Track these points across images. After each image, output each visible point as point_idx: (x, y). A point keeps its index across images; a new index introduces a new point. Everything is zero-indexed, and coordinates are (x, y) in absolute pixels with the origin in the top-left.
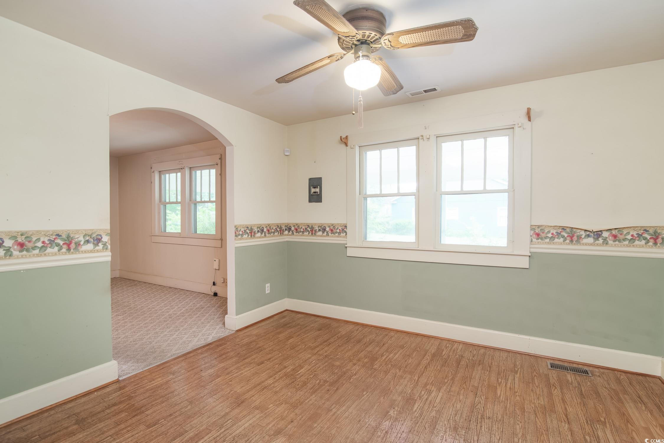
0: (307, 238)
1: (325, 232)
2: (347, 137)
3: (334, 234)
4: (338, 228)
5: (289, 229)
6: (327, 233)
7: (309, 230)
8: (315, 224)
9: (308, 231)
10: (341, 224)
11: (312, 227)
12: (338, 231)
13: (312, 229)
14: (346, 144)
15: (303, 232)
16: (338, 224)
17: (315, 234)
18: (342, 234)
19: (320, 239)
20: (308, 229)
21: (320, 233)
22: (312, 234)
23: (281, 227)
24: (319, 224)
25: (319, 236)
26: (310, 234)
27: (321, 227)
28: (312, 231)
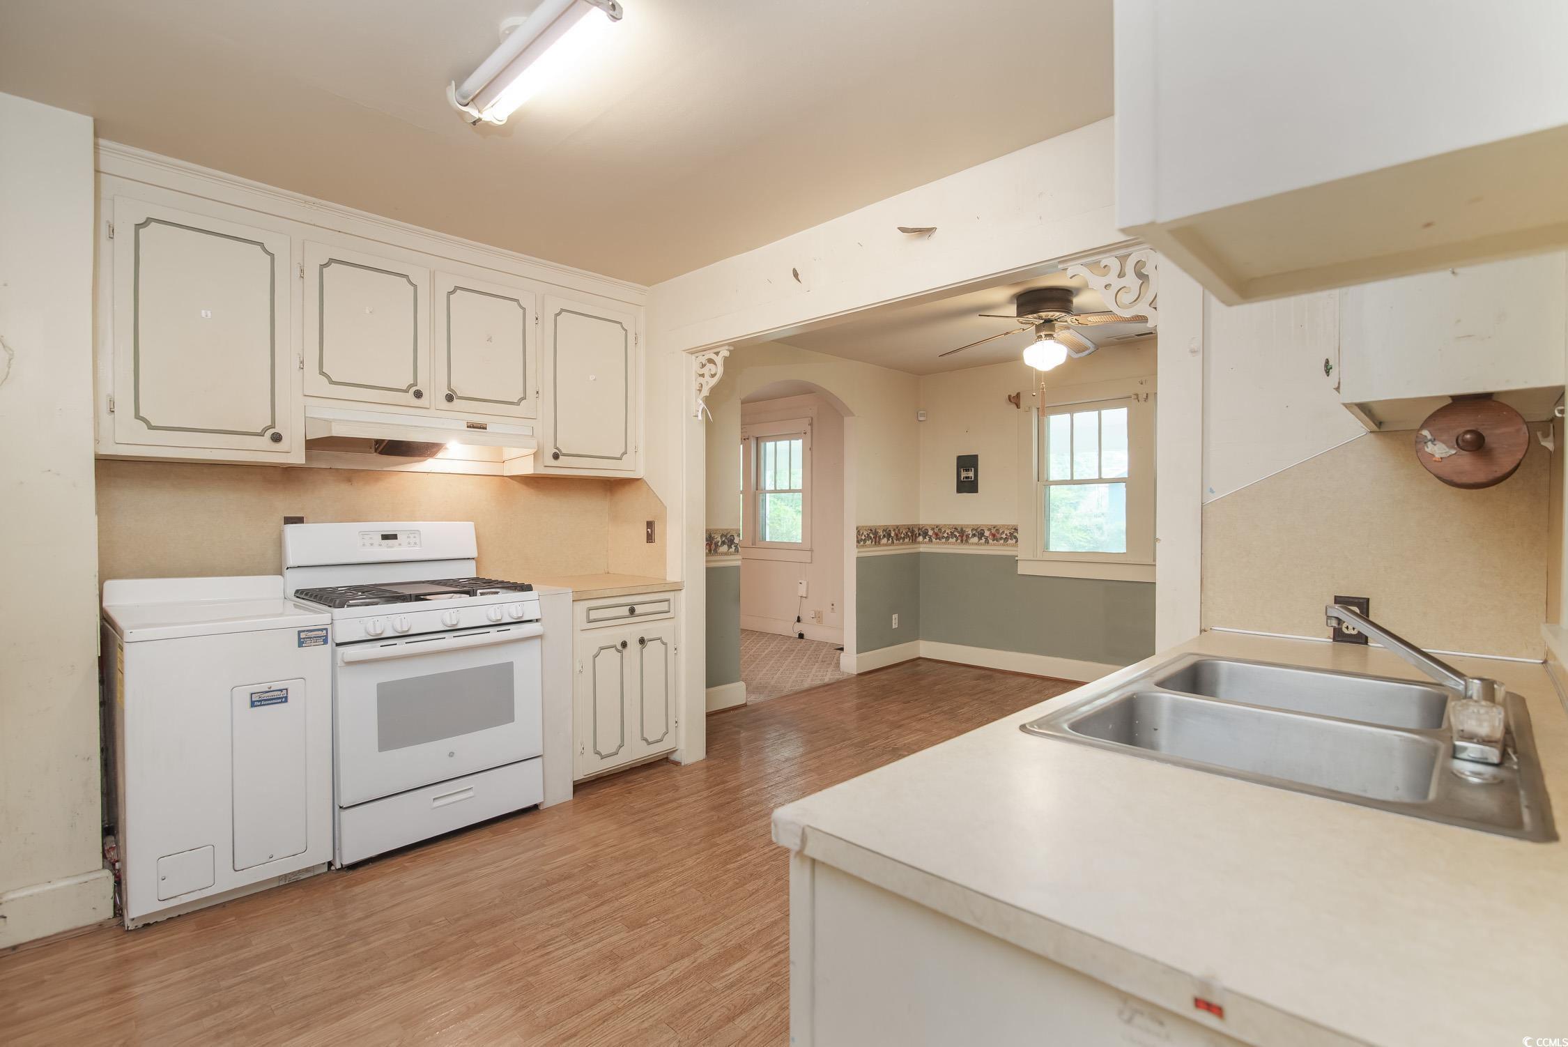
0: (953, 548)
1: (983, 538)
2: (1018, 394)
3: (997, 541)
4: (1003, 532)
5: (925, 534)
6: (986, 539)
7: (958, 535)
8: (967, 526)
9: (956, 536)
10: (1009, 525)
11: (962, 529)
12: (1004, 536)
13: (962, 532)
14: (1018, 406)
15: (947, 538)
16: (1004, 526)
17: (967, 541)
18: (1010, 541)
19: (974, 548)
20: (956, 533)
21: (975, 540)
22: (962, 541)
23: (913, 530)
24: (973, 525)
25: (973, 544)
26: (959, 541)
27: (976, 530)
28: (962, 537)
